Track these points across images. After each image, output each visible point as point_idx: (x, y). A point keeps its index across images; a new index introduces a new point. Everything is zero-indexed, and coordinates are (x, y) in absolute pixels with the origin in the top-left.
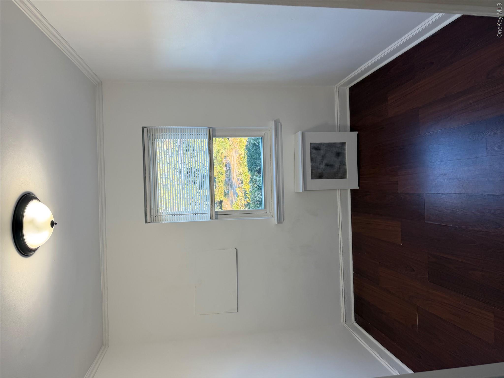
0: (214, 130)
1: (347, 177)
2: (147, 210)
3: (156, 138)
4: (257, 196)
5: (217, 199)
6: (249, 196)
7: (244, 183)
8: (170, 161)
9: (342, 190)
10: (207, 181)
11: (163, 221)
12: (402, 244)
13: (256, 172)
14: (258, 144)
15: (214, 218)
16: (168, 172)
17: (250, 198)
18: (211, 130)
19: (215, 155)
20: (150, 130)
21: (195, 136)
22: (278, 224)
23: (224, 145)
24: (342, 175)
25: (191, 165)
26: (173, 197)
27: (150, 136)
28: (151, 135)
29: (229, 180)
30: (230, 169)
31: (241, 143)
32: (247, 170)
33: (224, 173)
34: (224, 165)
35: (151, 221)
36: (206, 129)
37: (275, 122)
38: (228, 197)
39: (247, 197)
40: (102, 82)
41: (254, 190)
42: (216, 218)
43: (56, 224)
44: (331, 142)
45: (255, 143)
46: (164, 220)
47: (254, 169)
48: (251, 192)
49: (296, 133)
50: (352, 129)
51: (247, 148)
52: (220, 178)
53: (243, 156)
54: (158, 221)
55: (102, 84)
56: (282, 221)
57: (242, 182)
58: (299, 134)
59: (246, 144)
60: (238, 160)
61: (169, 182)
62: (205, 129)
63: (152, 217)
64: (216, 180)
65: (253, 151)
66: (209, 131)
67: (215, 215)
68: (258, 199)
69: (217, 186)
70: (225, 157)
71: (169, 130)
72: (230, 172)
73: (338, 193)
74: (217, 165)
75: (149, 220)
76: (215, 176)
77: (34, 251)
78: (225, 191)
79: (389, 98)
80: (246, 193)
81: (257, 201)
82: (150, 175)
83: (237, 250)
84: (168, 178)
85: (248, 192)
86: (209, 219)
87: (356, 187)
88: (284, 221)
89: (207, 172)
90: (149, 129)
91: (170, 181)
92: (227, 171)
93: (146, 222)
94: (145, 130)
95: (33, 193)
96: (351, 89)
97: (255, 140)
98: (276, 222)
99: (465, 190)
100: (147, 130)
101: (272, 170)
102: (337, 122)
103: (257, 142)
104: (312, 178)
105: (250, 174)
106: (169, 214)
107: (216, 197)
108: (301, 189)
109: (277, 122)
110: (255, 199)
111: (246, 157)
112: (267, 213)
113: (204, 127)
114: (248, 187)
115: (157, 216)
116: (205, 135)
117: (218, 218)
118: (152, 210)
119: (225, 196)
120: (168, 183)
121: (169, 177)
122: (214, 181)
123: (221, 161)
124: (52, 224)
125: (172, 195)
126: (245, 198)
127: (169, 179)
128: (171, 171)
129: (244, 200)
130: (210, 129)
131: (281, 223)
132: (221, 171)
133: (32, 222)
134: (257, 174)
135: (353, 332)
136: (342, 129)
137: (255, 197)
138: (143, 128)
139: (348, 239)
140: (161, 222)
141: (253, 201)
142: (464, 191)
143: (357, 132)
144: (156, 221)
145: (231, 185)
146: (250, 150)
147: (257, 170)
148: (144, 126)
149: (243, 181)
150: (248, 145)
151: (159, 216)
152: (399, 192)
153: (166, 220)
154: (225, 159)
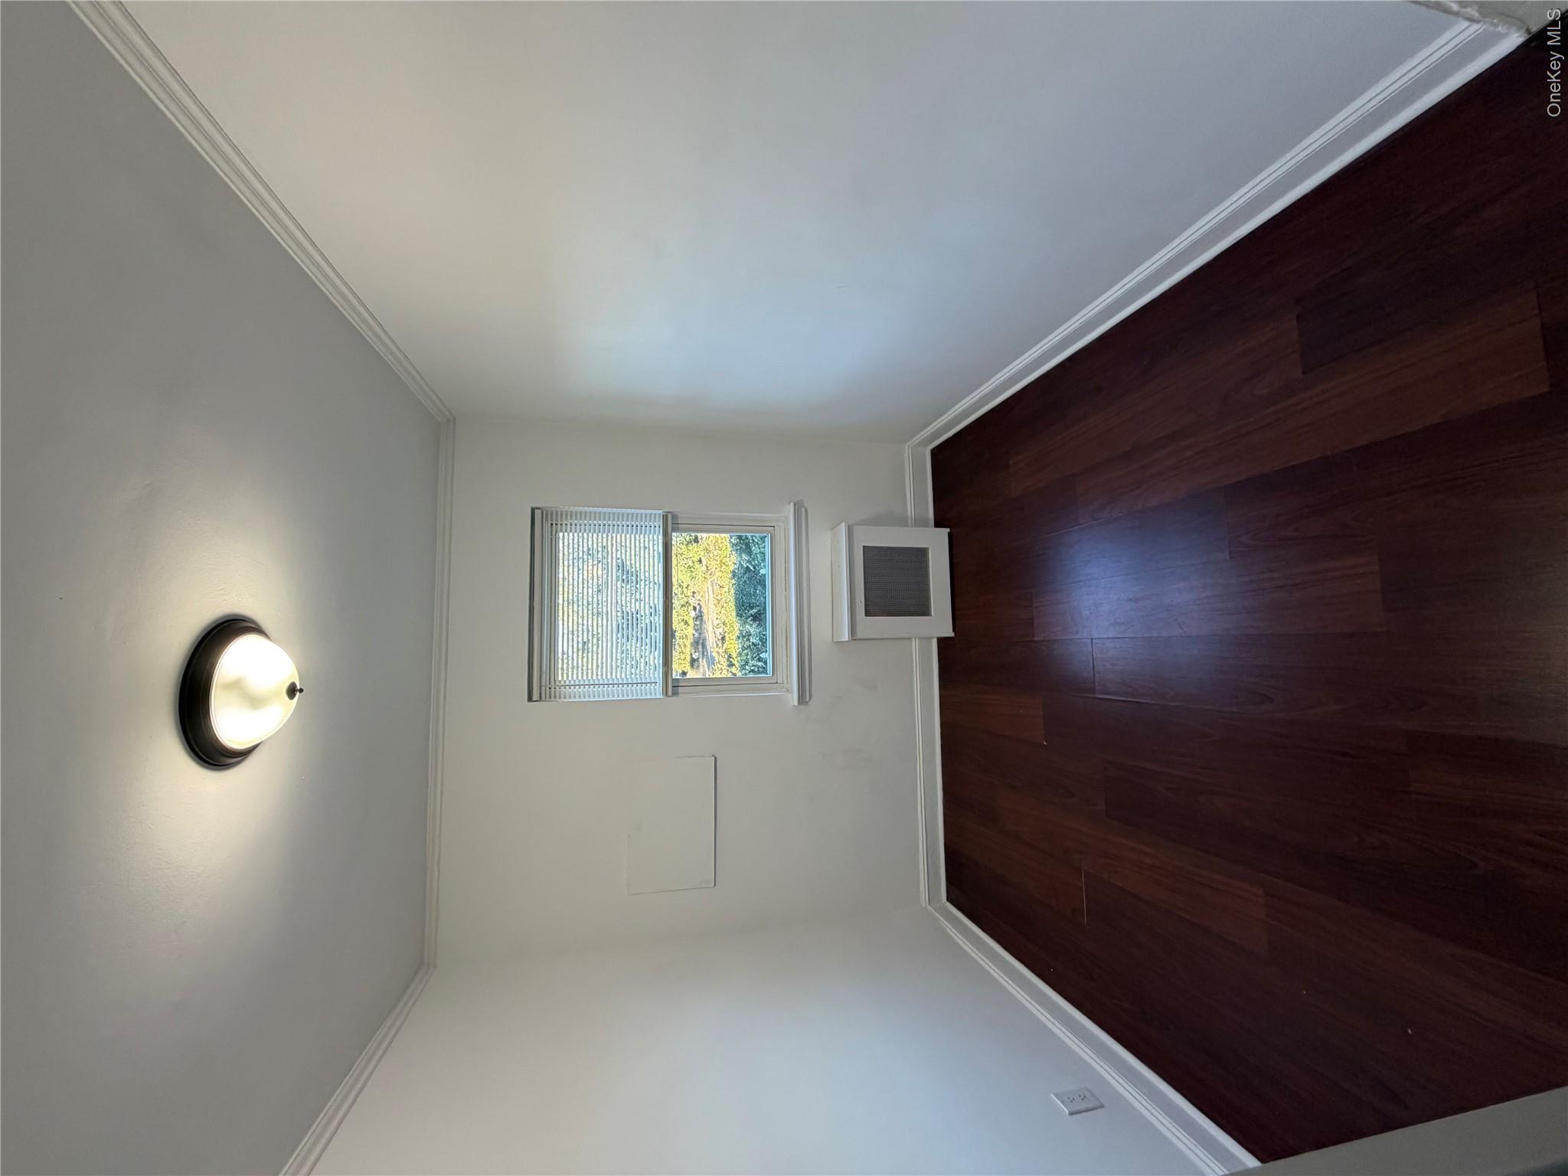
0: (675, 517)
1: (933, 614)
2: (532, 674)
3: (559, 530)
4: (751, 663)
5: (677, 669)
6: (735, 662)
7: (727, 639)
8: (595, 600)
9: (920, 638)
10: (659, 635)
11: (565, 697)
12: (1045, 743)
13: (750, 619)
14: (754, 568)
15: (670, 694)
16: (590, 620)
17: (737, 666)
18: (670, 516)
19: (675, 589)
20: (547, 514)
21: (636, 529)
22: (800, 706)
23: (692, 572)
24: (922, 609)
25: (632, 607)
26: (598, 666)
27: (547, 527)
28: (549, 524)
29: (700, 634)
30: (701, 616)
31: (723, 568)
32: (734, 614)
33: (691, 622)
34: (692, 608)
35: (540, 697)
36: (660, 515)
37: (795, 505)
38: (698, 667)
39: (733, 665)
40: (455, 418)
41: (746, 651)
42: (675, 694)
43: (301, 691)
44: (906, 546)
45: (748, 567)
46: (567, 697)
47: (745, 613)
48: (740, 654)
49: (836, 526)
50: (939, 523)
51: (734, 576)
52: (684, 633)
53: (726, 589)
54: (555, 697)
55: (454, 423)
56: (808, 700)
57: (723, 638)
58: (843, 528)
59: (732, 567)
60: (717, 598)
61: (590, 638)
62: (657, 516)
63: (543, 688)
64: (677, 634)
65: (745, 581)
66: (665, 518)
67: (673, 686)
68: (752, 668)
69: (677, 647)
70: (694, 593)
71: (585, 517)
72: (702, 620)
73: (915, 645)
74: (679, 608)
75: (535, 697)
76: (674, 627)
77: (243, 754)
78: (691, 654)
79: (1011, 462)
80: (730, 656)
81: (750, 672)
82: (542, 602)
83: (715, 758)
84: (588, 631)
85: (734, 655)
86: (659, 695)
87: (948, 632)
88: (810, 699)
89: (659, 620)
90: (545, 512)
91: (593, 635)
92: (696, 619)
93: (530, 699)
94: (538, 513)
95: (248, 618)
96: (935, 453)
97: (749, 562)
98: (796, 703)
99: (1182, 629)
100: (542, 514)
101: (787, 599)
102: (910, 510)
103: (752, 565)
104: (868, 613)
105: (740, 622)
106: (577, 683)
107: (675, 666)
108: (846, 637)
109: (798, 507)
110: (747, 667)
111: (732, 591)
112: (777, 683)
113: (656, 512)
114: (734, 646)
115: (552, 688)
116: (657, 527)
117: (678, 693)
118: (544, 675)
119: (692, 665)
120: (588, 640)
121: (590, 628)
122: (673, 636)
123: (685, 599)
124: (292, 691)
125: (595, 661)
126: (729, 666)
127: (590, 633)
128: (595, 617)
129: (728, 670)
130: (667, 516)
131: (807, 703)
132: (686, 618)
133: (236, 686)
134: (751, 623)
135: (946, 923)
136: (920, 522)
137: (747, 663)
138: (533, 510)
139: (934, 736)
140: (560, 700)
141: (744, 672)
142: (1180, 630)
143: (948, 530)
144: (550, 697)
145: (702, 643)
146: (739, 578)
147: (752, 615)
148: (535, 505)
149: (726, 634)
150: (737, 571)
151: (557, 688)
152: (1036, 639)
153: (572, 697)
154: (693, 596)
